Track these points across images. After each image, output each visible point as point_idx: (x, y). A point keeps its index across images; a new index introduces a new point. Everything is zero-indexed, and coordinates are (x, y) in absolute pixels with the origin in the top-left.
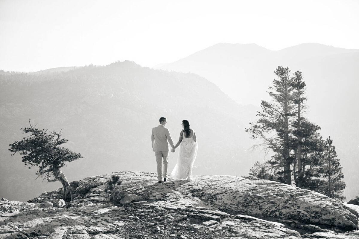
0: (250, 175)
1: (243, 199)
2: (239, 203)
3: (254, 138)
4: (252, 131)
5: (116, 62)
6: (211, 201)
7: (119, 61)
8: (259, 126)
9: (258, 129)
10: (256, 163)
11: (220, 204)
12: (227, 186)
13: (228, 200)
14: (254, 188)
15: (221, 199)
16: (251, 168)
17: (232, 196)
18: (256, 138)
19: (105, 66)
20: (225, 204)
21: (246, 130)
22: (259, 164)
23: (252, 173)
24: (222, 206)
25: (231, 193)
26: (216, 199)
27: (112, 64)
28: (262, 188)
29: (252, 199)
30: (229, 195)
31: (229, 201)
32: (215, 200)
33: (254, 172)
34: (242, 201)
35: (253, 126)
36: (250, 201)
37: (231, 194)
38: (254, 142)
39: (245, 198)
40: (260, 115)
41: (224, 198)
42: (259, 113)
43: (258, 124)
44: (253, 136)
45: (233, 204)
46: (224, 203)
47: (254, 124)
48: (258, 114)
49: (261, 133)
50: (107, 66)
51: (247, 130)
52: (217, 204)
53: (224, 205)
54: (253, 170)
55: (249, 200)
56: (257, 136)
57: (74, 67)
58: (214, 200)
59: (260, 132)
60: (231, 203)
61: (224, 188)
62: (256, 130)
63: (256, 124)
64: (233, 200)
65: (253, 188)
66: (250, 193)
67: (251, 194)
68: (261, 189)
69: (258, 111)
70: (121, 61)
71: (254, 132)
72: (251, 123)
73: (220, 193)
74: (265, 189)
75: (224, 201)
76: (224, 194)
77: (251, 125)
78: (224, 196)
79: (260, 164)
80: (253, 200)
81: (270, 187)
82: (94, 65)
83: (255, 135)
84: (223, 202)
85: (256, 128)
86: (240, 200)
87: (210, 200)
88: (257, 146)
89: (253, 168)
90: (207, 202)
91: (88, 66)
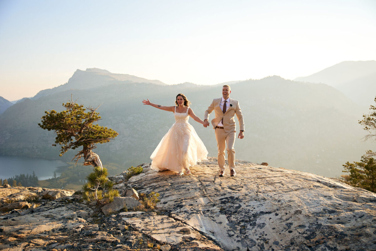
0: (362, 162)
1: (304, 233)
2: (292, 244)
3: (367, 129)
4: (365, 123)
5: (267, 77)
6: (244, 226)
7: (269, 76)
8: (373, 119)
9: (371, 121)
10: (368, 151)
11: (255, 238)
12: (286, 197)
13: (274, 230)
14: (334, 209)
15: (262, 226)
16: (363, 155)
17: (284, 223)
18: (368, 129)
19: (260, 79)
20: (265, 240)
21: (359, 122)
22: (371, 153)
23: (364, 160)
24: (257, 245)
25: (287, 214)
26: (254, 224)
27: (264, 78)
28: (351, 210)
29: (323, 239)
30: (281, 219)
31: (275, 234)
32: (251, 227)
33: (366, 159)
34: (301, 239)
35: (366, 119)
36: (317, 241)
37: (284, 218)
38: (367, 132)
39: (309, 233)
40: (374, 109)
41: (267, 226)
42: (373, 106)
43: (371, 117)
44: (366, 127)
45: (281, 243)
46: (264, 236)
47: (367, 117)
48: (371, 108)
49: (374, 125)
50: (261, 79)
51: (361, 122)
52: (250, 237)
53: (262, 242)
54: (365, 158)
55: (315, 240)
56: (370, 127)
57: (240, 81)
58: (249, 226)
59: (372, 124)
60: (278, 239)
61: (279, 201)
62: (369, 122)
63: (369, 117)
64: (283, 232)
65: (331, 209)
66: (322, 220)
67: (323, 223)
68: (349, 213)
69: (372, 105)
70: (271, 76)
71: (367, 123)
72: (365, 116)
73: (267, 211)
74: (357, 214)
75: (265, 233)
76: (272, 215)
77: (364, 117)
78: (270, 218)
79: (373, 153)
80: (325, 242)
81: (369, 209)
82: (252, 79)
83: (368, 126)
84: (263, 234)
85: (369, 120)
86: (298, 234)
87: (242, 224)
88: (369, 137)
89: (365, 156)
90: (236, 229)
91: (248, 80)
